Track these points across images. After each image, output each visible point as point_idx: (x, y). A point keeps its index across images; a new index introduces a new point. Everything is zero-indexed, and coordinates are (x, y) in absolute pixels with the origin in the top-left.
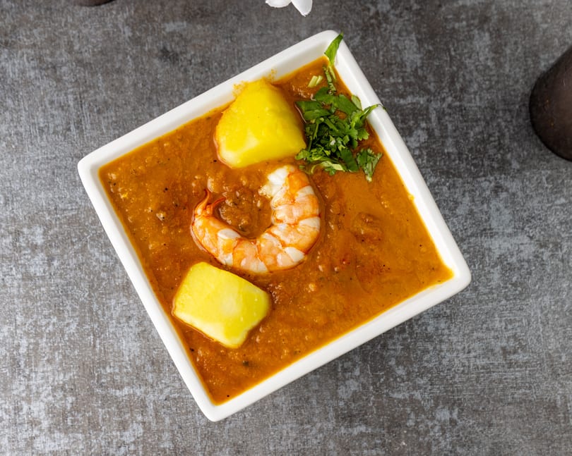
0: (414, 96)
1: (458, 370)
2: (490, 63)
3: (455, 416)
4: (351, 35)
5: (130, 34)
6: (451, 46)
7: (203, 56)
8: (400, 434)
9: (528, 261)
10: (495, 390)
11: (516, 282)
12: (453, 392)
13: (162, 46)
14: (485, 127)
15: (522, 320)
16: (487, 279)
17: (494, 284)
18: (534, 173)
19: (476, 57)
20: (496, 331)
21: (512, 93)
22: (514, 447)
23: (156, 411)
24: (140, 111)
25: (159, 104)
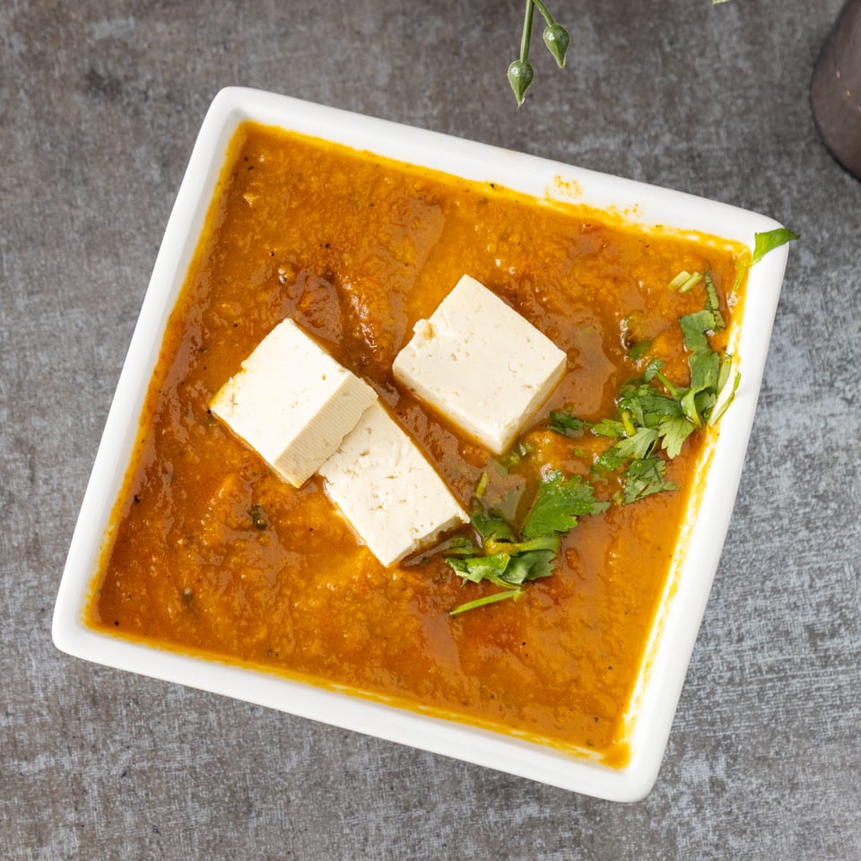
0: (597, 137)
1: (720, 677)
2: (742, 64)
3: (720, 771)
4: (462, 25)
5: (23, 48)
6: (662, 35)
7: (169, 83)
8: (609, 815)
9: (848, 449)
10: (799, 714)
11: (825, 491)
12: (713, 724)
13: (87, 67)
14: (741, 188)
15: (842, 567)
16: (766, 489)
17: (780, 499)
18: (845, 273)
19: (715, 53)
20: (793, 593)
21: (791, 119)
22: (846, 828)
23: (106, 800)
24: (49, 197)
25: (85, 181)
